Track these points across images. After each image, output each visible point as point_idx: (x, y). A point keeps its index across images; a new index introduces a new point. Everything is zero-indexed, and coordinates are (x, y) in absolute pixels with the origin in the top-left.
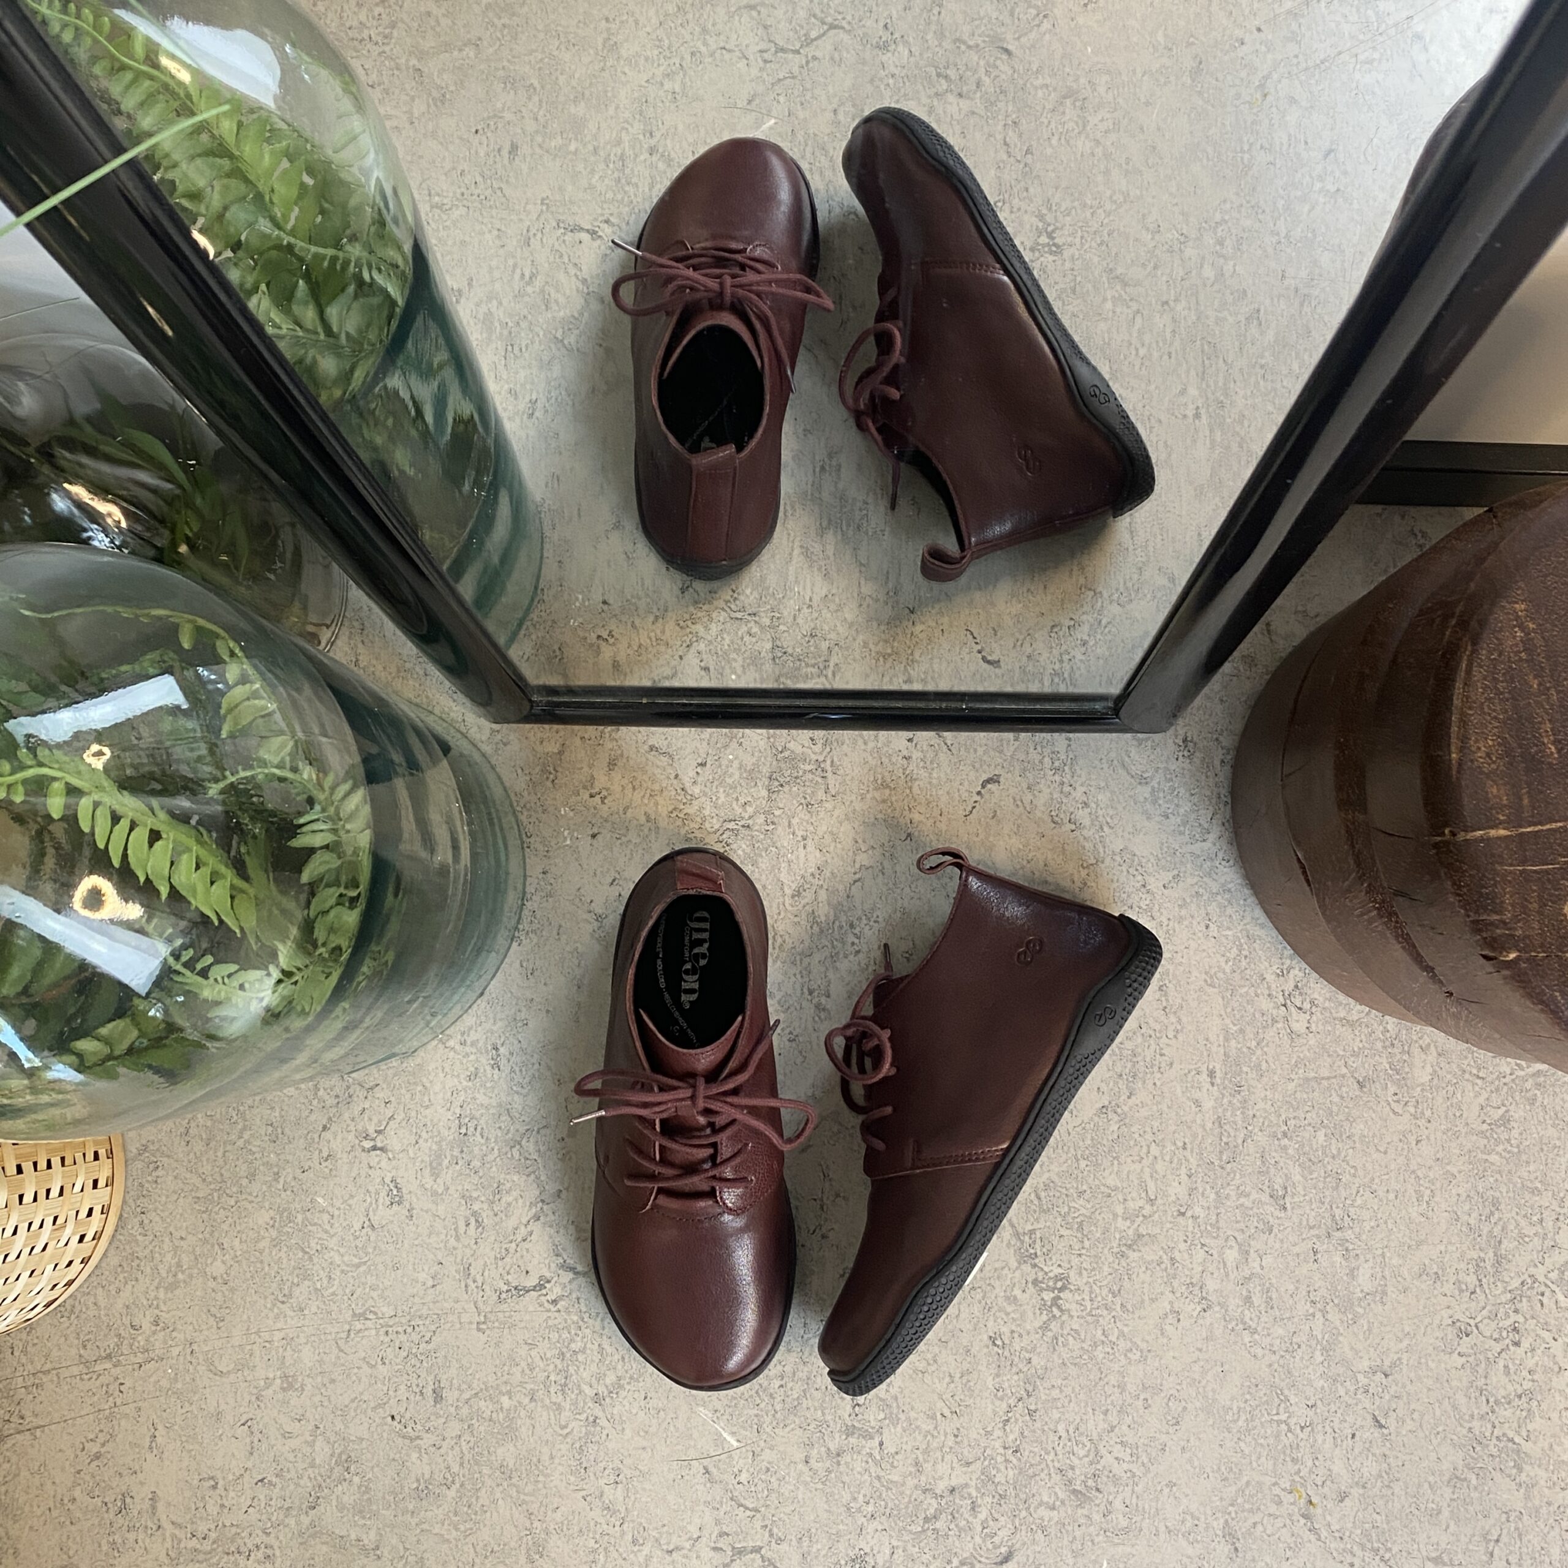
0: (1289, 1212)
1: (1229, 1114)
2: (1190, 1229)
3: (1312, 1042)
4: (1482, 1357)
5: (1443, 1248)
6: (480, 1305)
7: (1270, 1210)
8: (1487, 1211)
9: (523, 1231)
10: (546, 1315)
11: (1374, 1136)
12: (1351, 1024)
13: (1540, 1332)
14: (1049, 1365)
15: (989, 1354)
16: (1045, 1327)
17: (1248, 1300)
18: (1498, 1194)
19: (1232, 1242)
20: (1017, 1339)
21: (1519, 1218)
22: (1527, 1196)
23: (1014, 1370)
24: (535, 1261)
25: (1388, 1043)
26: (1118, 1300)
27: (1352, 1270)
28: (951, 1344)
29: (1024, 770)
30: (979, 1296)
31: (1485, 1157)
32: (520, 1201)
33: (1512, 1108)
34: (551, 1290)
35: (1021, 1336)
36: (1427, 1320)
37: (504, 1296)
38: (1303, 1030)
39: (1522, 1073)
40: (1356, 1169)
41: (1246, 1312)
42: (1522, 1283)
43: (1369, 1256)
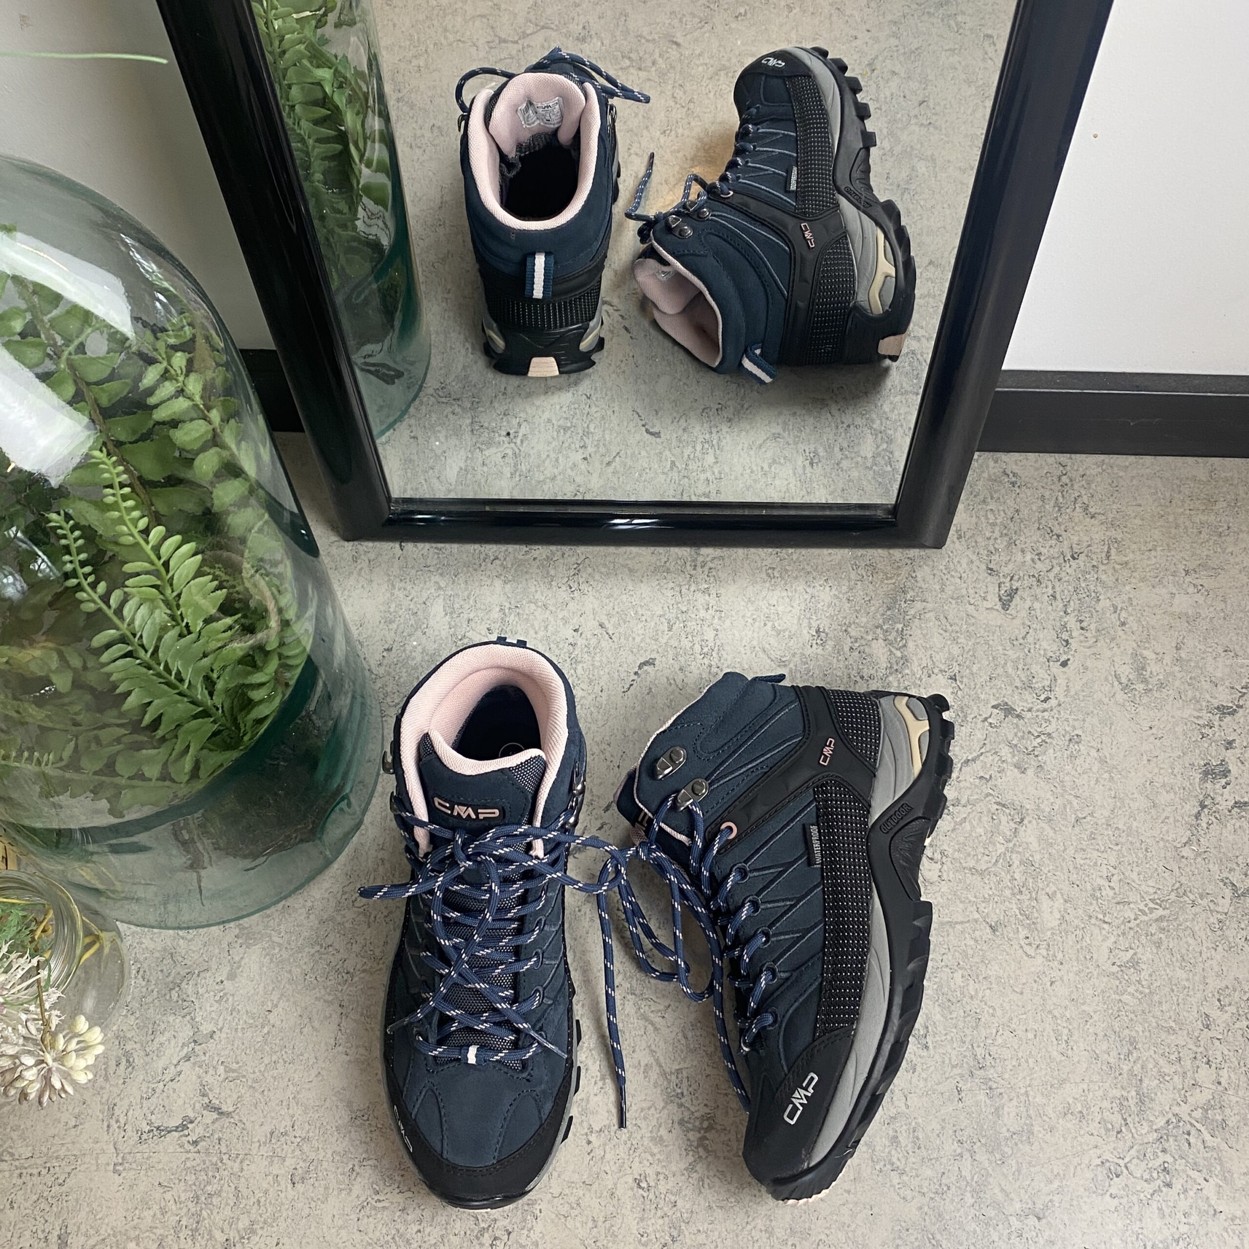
0: (932, 1051)
4: (1135, 1201)
5: (1085, 1087)
6: (119, 1146)
8: (1125, 1050)
9: (172, 1071)
10: (184, 1156)
11: (1009, 977)
12: (982, 873)
13: (1190, 1172)
14: (695, 1208)
15: (634, 1197)
17: (895, 1139)
18: (1133, 1034)
21: (1156, 1056)
22: (1164, 1035)
23: (660, 1213)
24: (180, 1101)
25: (1016, 891)
27: (997, 1109)
29: (677, 654)
31: (1118, 997)
33: (1140, 950)
34: (193, 1131)
36: (1076, 1160)
37: (145, 1136)
38: (936, 878)
39: (1146, 918)
40: (994, 1009)
41: (893, 1152)
42: (1168, 1122)
43: (1013, 1094)
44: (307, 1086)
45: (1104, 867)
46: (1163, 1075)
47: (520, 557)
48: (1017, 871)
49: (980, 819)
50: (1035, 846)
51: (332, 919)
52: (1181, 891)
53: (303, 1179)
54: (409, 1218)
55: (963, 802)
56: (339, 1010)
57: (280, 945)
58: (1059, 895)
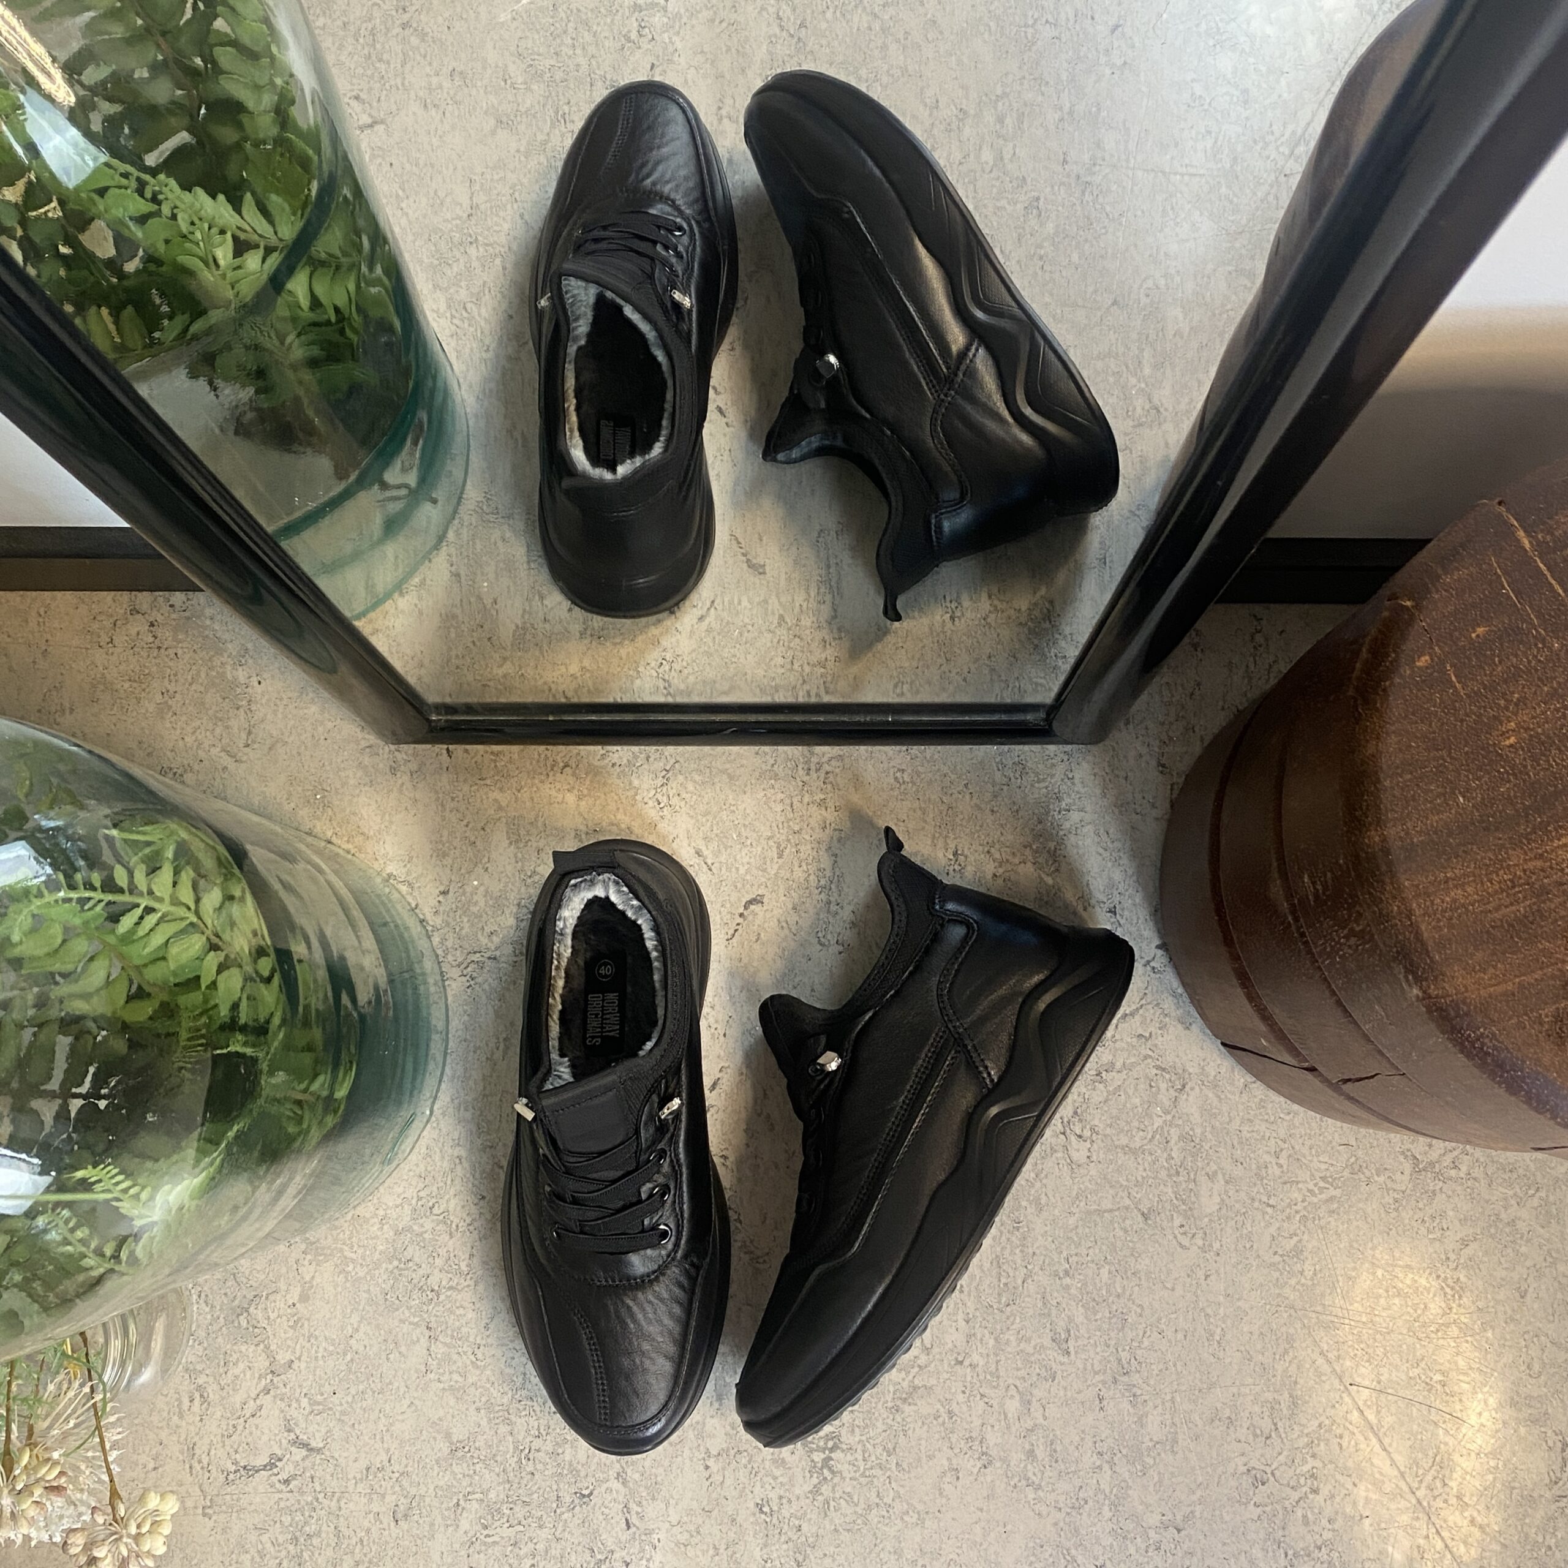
0: (1073, 1357)
1: (1007, 1253)
2: (969, 1378)
3: (1093, 1172)
4: (1279, 1507)
6: (206, 1487)
7: (1053, 1354)
8: (1281, 1349)
9: (252, 1405)
10: (277, 1496)
11: (1160, 1272)
12: (1134, 1152)
13: (1339, 1477)
14: (821, 1531)
15: (756, 1523)
16: (816, 1491)
17: (1031, 1454)
18: (1292, 1331)
19: (1013, 1391)
20: (786, 1506)
23: (783, 1538)
24: (265, 1438)
25: (1173, 1172)
26: (893, 1460)
27: (1140, 1418)
28: (715, 1512)
29: (789, 889)
30: (744, 1461)
31: (1278, 1291)
32: (249, 1373)
33: (1306, 1237)
34: (283, 1469)
35: (790, 1501)
36: (1220, 1470)
37: (231, 1477)
38: (1085, 1160)
39: (1315, 1200)
40: (1142, 1308)
41: (1029, 1467)
42: (1320, 1426)
43: (1159, 1401)
44: (400, 1418)
45: (1273, 1141)
46: (1319, 1374)
47: (596, 763)
48: (1175, 1149)
49: (1136, 1089)
50: (1196, 1118)
51: (409, 1229)
52: (1356, 1169)
53: (406, 1516)
54: (522, 1553)
55: (1118, 1065)
56: (427, 1333)
57: (353, 1261)
58: (1220, 1176)
